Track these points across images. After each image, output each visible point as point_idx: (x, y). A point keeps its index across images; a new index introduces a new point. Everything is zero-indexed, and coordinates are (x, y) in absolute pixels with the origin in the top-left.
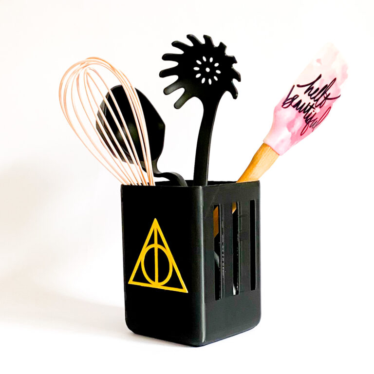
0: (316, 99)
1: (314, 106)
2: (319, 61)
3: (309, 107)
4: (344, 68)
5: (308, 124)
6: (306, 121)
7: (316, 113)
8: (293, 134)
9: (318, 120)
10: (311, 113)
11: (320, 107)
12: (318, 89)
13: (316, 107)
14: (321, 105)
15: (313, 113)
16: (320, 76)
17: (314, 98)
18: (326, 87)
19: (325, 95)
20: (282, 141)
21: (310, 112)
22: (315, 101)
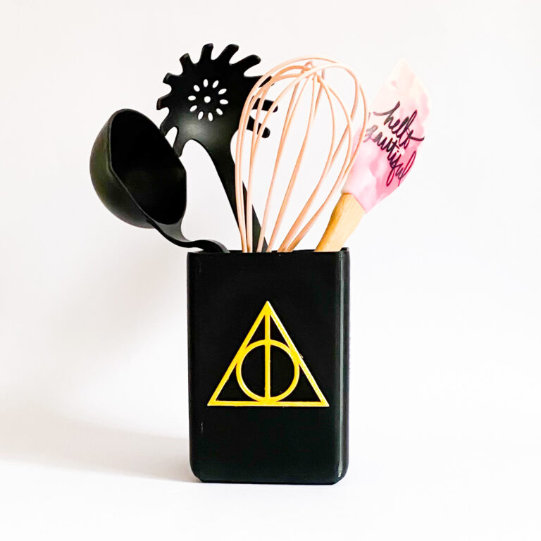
0: (399, 134)
1: (397, 144)
2: (394, 83)
3: (392, 144)
4: (424, 99)
5: (393, 168)
6: (391, 164)
7: (400, 155)
8: (378, 180)
9: (404, 166)
10: (395, 154)
11: (405, 148)
12: (398, 121)
13: (400, 145)
14: (405, 145)
15: (398, 155)
16: (398, 105)
17: (396, 132)
18: (408, 121)
19: (408, 132)
20: (367, 189)
21: (393, 152)
22: (398, 137)
